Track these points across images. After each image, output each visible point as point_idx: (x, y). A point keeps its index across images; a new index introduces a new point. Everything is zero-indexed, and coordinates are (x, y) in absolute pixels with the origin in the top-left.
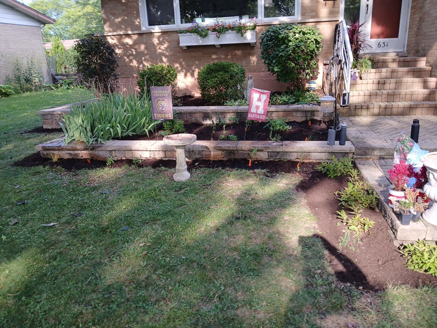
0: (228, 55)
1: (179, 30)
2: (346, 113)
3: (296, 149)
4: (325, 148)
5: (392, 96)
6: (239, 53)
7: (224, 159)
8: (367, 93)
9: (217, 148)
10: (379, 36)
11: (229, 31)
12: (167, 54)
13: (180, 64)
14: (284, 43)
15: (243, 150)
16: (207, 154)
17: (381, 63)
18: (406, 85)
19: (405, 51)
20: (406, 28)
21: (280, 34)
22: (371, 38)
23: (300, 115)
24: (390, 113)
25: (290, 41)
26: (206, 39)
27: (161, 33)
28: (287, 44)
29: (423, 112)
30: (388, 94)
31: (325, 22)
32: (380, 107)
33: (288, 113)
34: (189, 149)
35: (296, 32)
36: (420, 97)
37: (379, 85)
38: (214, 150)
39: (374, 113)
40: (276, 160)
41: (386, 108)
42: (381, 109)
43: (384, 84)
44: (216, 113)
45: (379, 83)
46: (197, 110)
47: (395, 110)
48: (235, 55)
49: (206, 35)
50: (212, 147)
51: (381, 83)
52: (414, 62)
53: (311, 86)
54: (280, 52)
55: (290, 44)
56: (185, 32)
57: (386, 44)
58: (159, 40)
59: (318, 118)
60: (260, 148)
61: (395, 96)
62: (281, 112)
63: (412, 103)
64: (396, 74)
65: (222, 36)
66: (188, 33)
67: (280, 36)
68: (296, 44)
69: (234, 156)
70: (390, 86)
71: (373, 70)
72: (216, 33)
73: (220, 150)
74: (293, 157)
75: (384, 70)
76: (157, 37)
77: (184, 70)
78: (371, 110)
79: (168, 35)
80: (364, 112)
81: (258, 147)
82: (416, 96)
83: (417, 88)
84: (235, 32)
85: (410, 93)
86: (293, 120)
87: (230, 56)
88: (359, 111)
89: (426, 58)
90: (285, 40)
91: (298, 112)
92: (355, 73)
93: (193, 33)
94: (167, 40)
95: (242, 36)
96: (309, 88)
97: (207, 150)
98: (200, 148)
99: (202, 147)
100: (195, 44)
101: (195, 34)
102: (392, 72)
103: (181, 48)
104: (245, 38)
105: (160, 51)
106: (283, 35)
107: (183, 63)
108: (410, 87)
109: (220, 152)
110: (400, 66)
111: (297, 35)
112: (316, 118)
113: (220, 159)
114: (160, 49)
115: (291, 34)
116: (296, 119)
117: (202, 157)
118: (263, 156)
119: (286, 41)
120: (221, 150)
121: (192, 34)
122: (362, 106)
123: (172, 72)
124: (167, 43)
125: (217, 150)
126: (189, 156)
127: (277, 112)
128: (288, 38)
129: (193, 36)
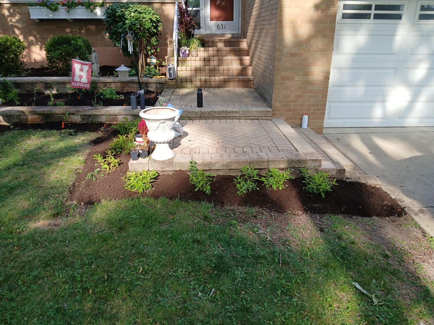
0: (82, 30)
1: (28, 3)
2: (175, 85)
3: (103, 112)
4: (128, 112)
5: (213, 72)
6: (92, 27)
7: (42, 122)
8: (193, 68)
9: (33, 113)
10: (218, 19)
11: (79, 6)
12: (20, 26)
13: (35, 36)
14: (122, 21)
15: (57, 114)
16: (25, 118)
17: (211, 43)
18: (226, 62)
19: (240, 33)
20: (239, 13)
21: (117, 12)
22: (211, 20)
23: (136, 87)
24: (209, 86)
25: (127, 19)
26: (56, 13)
27: (10, 5)
28: (125, 22)
29: (235, 85)
30: (210, 70)
31: (170, 3)
32: (201, 81)
33: (125, 84)
34: (6, 114)
35: (132, 11)
36: (235, 72)
37: (205, 61)
38: (30, 114)
39: (197, 85)
40: (89, 123)
41: (205, 81)
42: (202, 82)
43: (209, 61)
44: (59, 83)
45: (205, 60)
46: (38, 80)
47: (213, 83)
48: (89, 29)
49: (56, 10)
50: (28, 112)
51: (207, 60)
52: (237, 43)
53: (152, 61)
54: (119, 29)
55: (127, 21)
56: (35, 5)
57: (223, 26)
58: (9, 11)
59: (152, 90)
60: (72, 112)
61: (216, 72)
62: (119, 83)
63: (226, 77)
64: (221, 52)
65: (72, 11)
66: (38, 7)
67: (117, 14)
68: (131, 22)
69: (50, 119)
70: (214, 63)
71: (202, 49)
72: (65, 7)
73: (35, 114)
74: (103, 120)
75: (211, 49)
76: (6, 8)
77: (39, 43)
78: (194, 83)
79: (18, 7)
80: (189, 85)
81: (70, 111)
82: (231, 71)
83: (235, 65)
84: (84, 7)
85: (226, 69)
86: (130, 91)
87: (84, 30)
88: (184, 84)
89: (246, 39)
90: (122, 17)
91: (134, 84)
92: (185, 50)
93: (44, 6)
94: (18, 13)
95: (92, 11)
96: (150, 63)
97: (23, 114)
98: (17, 113)
99: (18, 111)
100: (46, 18)
101: (45, 7)
102: (218, 51)
103: (33, 20)
104: (96, 14)
105: (11, 23)
106: (119, 13)
107: (38, 36)
108: (230, 64)
109: (37, 116)
110: (226, 46)
111: (132, 14)
112: (149, 89)
113: (38, 123)
114: (11, 21)
115: (127, 13)
116: (133, 89)
117: (21, 121)
118: (77, 119)
119: (123, 19)
120: (37, 114)
121: (42, 7)
122: (186, 80)
123: (17, 44)
124: (18, 15)
125: (33, 114)
126: (8, 120)
127: (114, 83)
128: (124, 16)
129: (43, 10)
